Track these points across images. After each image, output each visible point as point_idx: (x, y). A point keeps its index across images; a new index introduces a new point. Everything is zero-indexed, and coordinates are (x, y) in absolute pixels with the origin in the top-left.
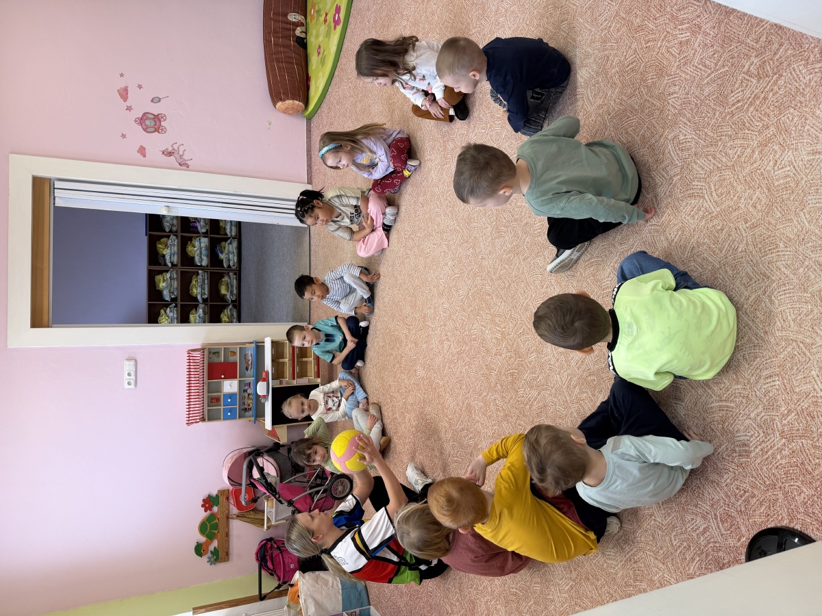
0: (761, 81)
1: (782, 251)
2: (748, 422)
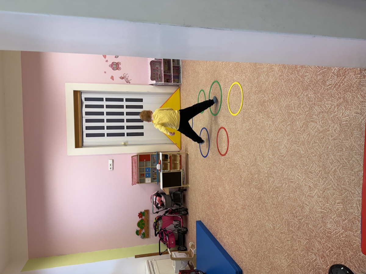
0: (338, 78)
1: (344, 152)
2: (331, 220)
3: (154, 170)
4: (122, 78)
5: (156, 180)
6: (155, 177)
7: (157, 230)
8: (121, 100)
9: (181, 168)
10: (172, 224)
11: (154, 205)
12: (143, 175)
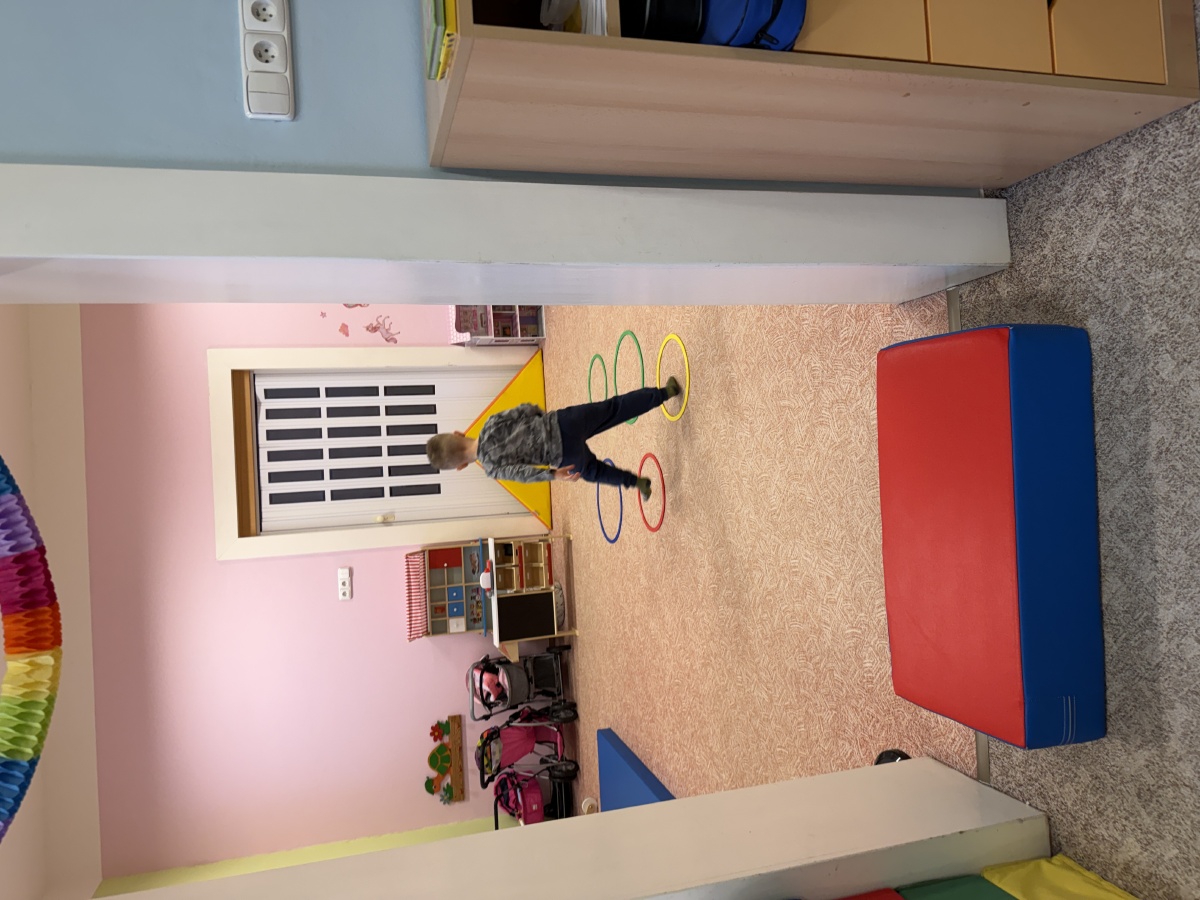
0: (858, 324)
3: (474, 594)
4: (375, 329)
5: (481, 623)
6: (478, 615)
7: (487, 769)
8: (372, 391)
9: (551, 582)
10: (532, 751)
11: (476, 700)
12: (443, 609)
